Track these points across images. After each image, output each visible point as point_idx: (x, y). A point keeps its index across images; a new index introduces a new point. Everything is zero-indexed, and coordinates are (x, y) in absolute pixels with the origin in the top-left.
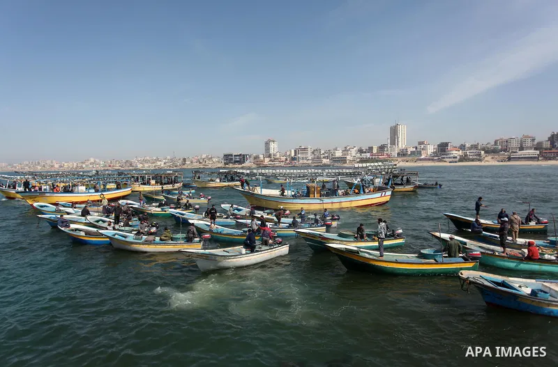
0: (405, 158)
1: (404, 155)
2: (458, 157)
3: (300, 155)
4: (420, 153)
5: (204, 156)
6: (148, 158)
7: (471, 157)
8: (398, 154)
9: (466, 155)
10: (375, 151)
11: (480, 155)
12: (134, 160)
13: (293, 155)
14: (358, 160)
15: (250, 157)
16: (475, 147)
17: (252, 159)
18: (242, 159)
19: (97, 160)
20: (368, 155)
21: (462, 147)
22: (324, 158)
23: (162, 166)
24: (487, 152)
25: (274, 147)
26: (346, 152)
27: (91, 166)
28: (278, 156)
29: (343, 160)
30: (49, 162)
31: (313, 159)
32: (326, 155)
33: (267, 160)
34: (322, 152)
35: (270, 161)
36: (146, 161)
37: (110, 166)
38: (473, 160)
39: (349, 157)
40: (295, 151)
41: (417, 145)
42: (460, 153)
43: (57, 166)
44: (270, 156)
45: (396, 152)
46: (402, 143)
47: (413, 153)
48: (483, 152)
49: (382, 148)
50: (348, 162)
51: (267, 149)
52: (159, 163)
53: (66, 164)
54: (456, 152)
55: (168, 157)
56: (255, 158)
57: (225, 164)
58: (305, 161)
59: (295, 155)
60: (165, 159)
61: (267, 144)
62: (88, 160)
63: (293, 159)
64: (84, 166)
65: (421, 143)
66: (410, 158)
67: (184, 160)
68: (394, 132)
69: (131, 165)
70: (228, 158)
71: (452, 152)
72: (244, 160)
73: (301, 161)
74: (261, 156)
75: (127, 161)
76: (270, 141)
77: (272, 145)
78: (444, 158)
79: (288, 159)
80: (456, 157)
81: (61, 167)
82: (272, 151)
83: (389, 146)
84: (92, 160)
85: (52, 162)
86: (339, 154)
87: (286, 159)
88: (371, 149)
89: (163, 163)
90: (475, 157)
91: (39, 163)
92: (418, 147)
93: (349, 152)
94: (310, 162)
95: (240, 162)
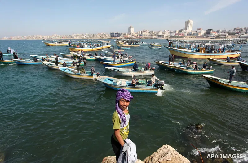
0: (190, 36)
1: (190, 35)
2: (215, 36)
3: (143, 34)
4: (198, 34)
5: (102, 34)
6: (78, 34)
7: (221, 36)
8: (188, 34)
9: (219, 35)
10: (177, 32)
11: (225, 35)
12: (72, 35)
13: (140, 33)
14: (169, 37)
15: (122, 34)
16: (224, 32)
17: (123, 35)
18: (118, 35)
19: (57, 35)
20: (174, 34)
21: (218, 32)
22: (154, 35)
23: (84, 37)
24: (229, 34)
25: (132, 30)
26: (164, 33)
27: (55, 38)
28: (134, 34)
29: (162, 36)
30: (38, 36)
31: (149, 36)
32: (155, 34)
33: (129, 36)
34: (154, 32)
35: (131, 36)
36: (78, 36)
37: (63, 38)
38: (222, 38)
39: (165, 35)
40: (142, 32)
41: (197, 30)
42: (217, 34)
43: (41, 37)
44: (130, 34)
45: (187, 33)
46: (190, 29)
47: (194, 34)
48: (227, 34)
49: (180, 31)
50: (165, 37)
51: (129, 31)
52: (83, 36)
53: (45, 37)
54: (215, 34)
55: (87, 34)
56: (124, 35)
57: (111, 37)
58: (146, 37)
59: (142, 34)
60: (86, 35)
61: (129, 28)
62: (54, 35)
63: (141, 35)
64: (52, 37)
65: (199, 29)
66: (193, 36)
67: (94, 35)
68: (187, 24)
69: (71, 37)
70: (112, 35)
71: (213, 34)
72: (119, 35)
73: (144, 36)
74: (127, 34)
75: (70, 35)
76: (131, 27)
77: (131, 29)
78: (208, 36)
79: (139, 35)
80: (214, 36)
81: (43, 38)
82: (131, 32)
83: (184, 30)
84: (55, 35)
85: (39, 36)
86: (161, 33)
87: (138, 35)
88: (175, 31)
89: (84, 36)
90: (223, 36)
91: (34, 36)
92: (197, 31)
93: (166, 33)
94: (148, 37)
95: (117, 36)
